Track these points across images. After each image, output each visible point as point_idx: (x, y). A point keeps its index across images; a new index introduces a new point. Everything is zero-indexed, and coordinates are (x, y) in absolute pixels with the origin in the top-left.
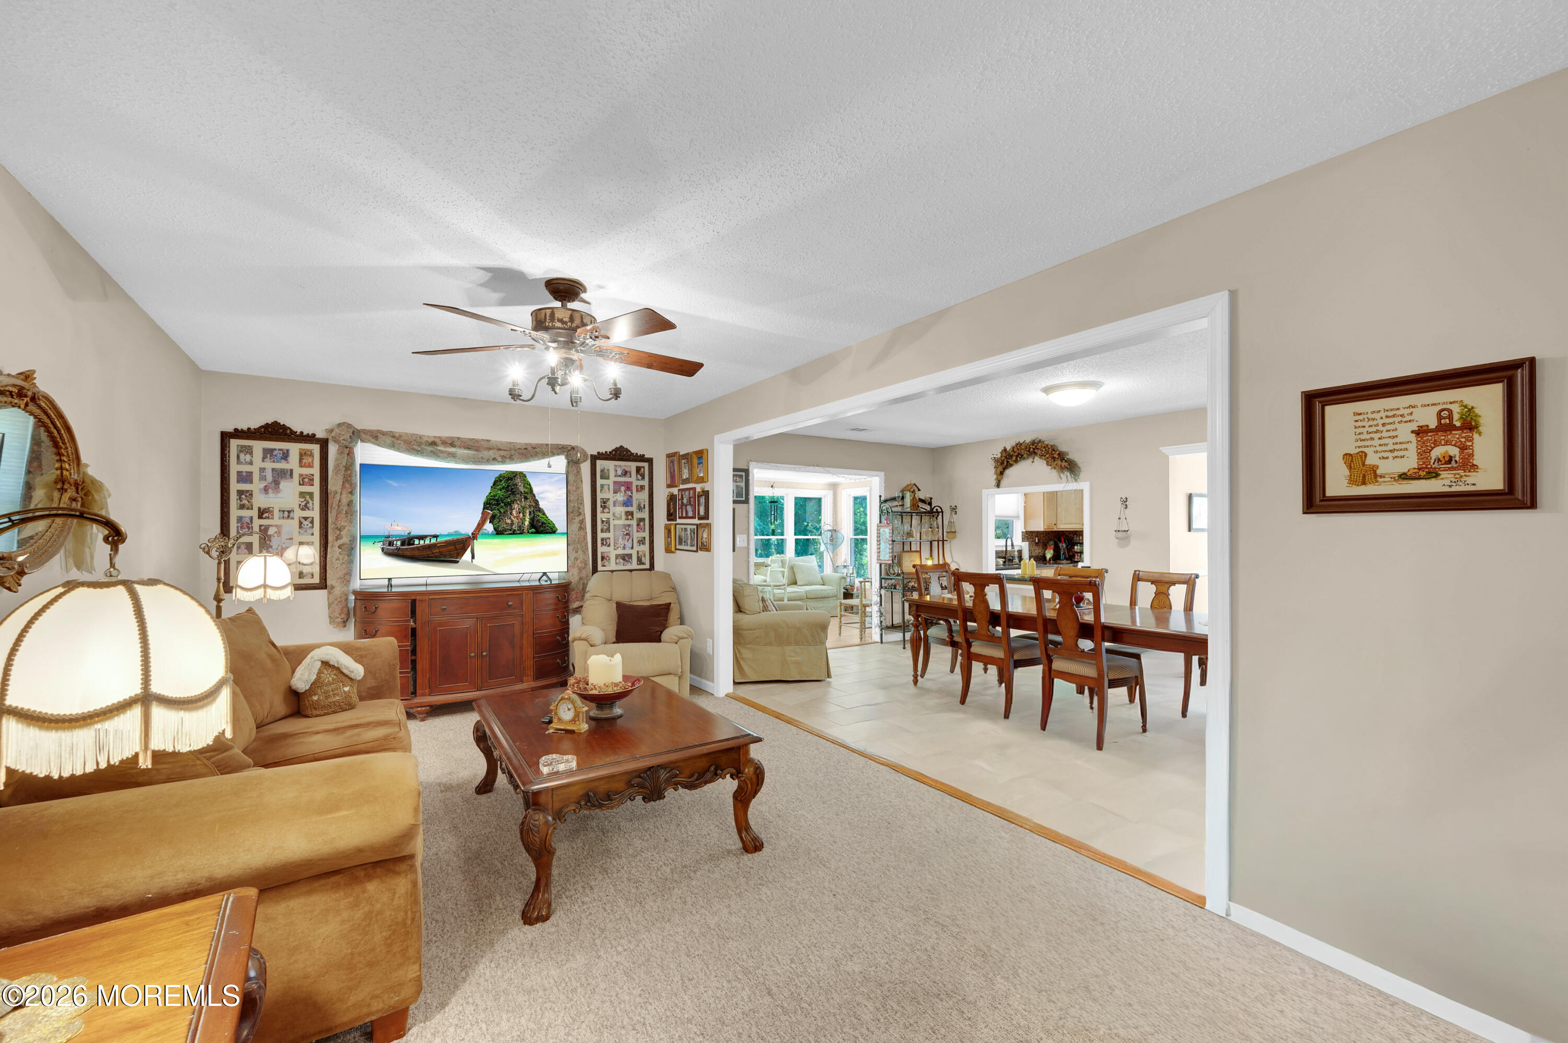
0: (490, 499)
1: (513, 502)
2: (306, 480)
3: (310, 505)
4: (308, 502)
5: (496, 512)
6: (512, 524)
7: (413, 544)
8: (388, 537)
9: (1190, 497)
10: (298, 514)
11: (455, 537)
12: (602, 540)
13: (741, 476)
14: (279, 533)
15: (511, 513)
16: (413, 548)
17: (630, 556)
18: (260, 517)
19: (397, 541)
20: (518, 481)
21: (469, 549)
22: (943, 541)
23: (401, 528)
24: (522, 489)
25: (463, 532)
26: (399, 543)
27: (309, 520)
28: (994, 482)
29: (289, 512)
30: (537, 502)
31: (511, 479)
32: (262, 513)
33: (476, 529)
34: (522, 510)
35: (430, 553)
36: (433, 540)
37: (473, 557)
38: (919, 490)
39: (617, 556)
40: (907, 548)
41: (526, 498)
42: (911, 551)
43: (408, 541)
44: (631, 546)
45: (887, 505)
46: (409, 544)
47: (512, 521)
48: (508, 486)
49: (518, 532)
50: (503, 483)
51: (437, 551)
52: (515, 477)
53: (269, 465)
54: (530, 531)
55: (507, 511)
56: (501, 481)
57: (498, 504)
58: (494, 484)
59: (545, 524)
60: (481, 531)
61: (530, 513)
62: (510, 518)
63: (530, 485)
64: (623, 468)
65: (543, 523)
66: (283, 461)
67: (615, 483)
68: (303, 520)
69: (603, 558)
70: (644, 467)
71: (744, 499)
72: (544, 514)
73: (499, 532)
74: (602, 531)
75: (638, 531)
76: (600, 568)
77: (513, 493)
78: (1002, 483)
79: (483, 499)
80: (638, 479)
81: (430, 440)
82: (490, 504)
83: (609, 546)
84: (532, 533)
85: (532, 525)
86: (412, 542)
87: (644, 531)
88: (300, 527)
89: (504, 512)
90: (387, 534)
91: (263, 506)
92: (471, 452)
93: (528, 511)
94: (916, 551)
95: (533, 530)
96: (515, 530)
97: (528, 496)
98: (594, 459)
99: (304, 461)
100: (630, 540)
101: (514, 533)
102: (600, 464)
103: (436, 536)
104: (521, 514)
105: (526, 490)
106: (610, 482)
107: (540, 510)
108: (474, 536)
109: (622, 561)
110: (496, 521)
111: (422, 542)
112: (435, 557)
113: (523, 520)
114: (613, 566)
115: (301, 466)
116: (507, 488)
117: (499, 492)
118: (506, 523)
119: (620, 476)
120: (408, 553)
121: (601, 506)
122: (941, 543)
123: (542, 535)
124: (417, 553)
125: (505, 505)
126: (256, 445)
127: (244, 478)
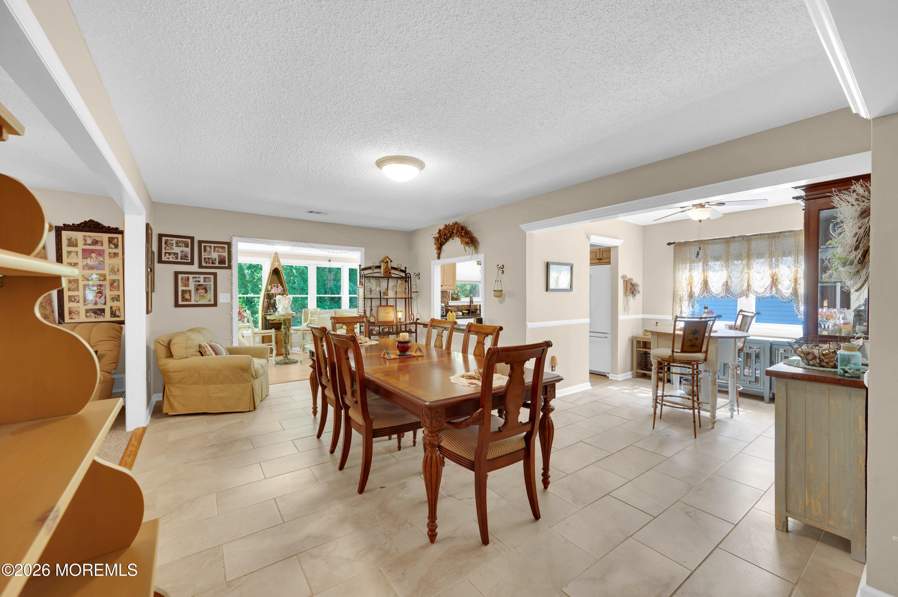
9: (548, 265)
12: (69, 297)
17: (103, 311)
22: (411, 298)
28: (436, 255)
38: (391, 261)
39: (87, 311)
40: (384, 303)
42: (387, 305)
44: (103, 302)
45: (366, 272)
64: (93, 238)
67: (84, 250)
69: (70, 313)
70: (117, 238)
71: (226, 265)
74: (69, 290)
75: (111, 290)
78: (442, 255)
80: (110, 248)
83: (78, 302)
87: (118, 290)
94: (392, 306)
98: (59, 230)
100: (103, 298)
102: (65, 234)
106: (79, 249)
109: (93, 314)
119: (89, 245)
122: (410, 299)
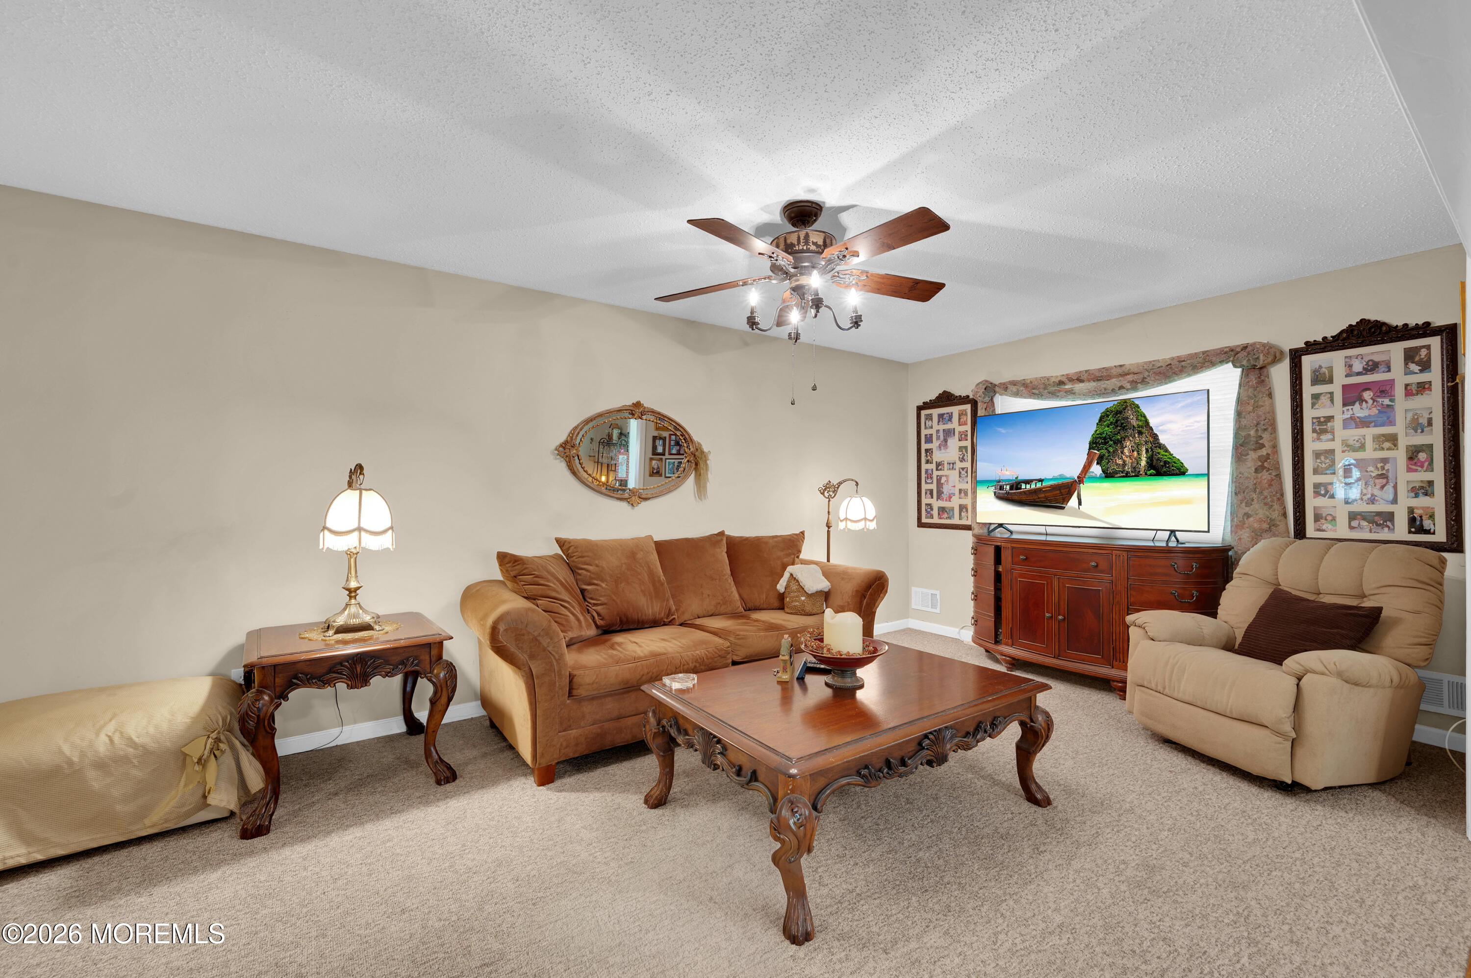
0: (1096, 438)
1: (1124, 439)
2: (963, 436)
3: (965, 457)
4: (964, 455)
5: (1104, 451)
6: (1124, 464)
7: (1021, 489)
8: (999, 481)
10: (959, 465)
11: (1060, 482)
12: (1317, 486)
14: (947, 481)
15: (1122, 452)
16: (1020, 493)
18: (937, 470)
19: (1006, 485)
20: (1129, 413)
21: (1076, 494)
23: (1009, 473)
24: (1134, 423)
25: (1068, 476)
26: (1008, 487)
27: (965, 470)
29: (953, 464)
30: (1155, 437)
31: (1120, 412)
32: (939, 465)
33: (1082, 472)
34: (1137, 448)
35: (1036, 497)
36: (1039, 485)
37: (1080, 503)
41: (1140, 433)
43: (1016, 485)
44: (1391, 497)
46: (1017, 489)
47: (1124, 461)
48: (1117, 421)
49: (1135, 474)
50: (1111, 419)
51: (1043, 495)
52: (1124, 409)
53: (942, 427)
54: (1149, 473)
55: (1117, 450)
56: (1108, 416)
57: (1105, 443)
58: (1100, 420)
59: (1169, 463)
60: (1088, 475)
61: (1147, 450)
62: (1122, 458)
63: (1145, 417)
64: (1367, 359)
65: (1165, 462)
66: (949, 423)
67: (1345, 388)
68: (961, 470)
69: (1317, 518)
70: (1427, 347)
72: (1167, 451)
73: (1108, 475)
74: (1316, 471)
75: (1410, 470)
76: (1310, 531)
77: (1124, 428)
79: (1089, 438)
80: (1408, 372)
81: (1057, 380)
82: (1096, 443)
83: (1334, 496)
84: (1151, 475)
85: (1151, 465)
86: (1019, 487)
87: (1430, 469)
88: (960, 477)
89: (1114, 452)
90: (998, 479)
91: (939, 460)
92: (1093, 384)
93: (1144, 449)
95: (1152, 471)
96: (1128, 473)
97: (1144, 430)
98: (1296, 356)
99: (961, 420)
100: (1389, 488)
101: (1127, 475)
103: (1041, 480)
104: (1135, 453)
105: (1140, 423)
106: (1336, 388)
107: (1161, 446)
108: (1080, 480)
109: (1365, 523)
110: (1104, 462)
111: (1028, 486)
112: (1041, 502)
113: (1138, 460)
114: (1342, 530)
115: (960, 425)
116: (1115, 424)
117: (1107, 429)
118: (1117, 465)
119: (1359, 374)
120: (1016, 498)
121: (1314, 431)
123: (1165, 478)
124: (1024, 497)
125: (1114, 443)
126: (935, 412)
127: (929, 439)
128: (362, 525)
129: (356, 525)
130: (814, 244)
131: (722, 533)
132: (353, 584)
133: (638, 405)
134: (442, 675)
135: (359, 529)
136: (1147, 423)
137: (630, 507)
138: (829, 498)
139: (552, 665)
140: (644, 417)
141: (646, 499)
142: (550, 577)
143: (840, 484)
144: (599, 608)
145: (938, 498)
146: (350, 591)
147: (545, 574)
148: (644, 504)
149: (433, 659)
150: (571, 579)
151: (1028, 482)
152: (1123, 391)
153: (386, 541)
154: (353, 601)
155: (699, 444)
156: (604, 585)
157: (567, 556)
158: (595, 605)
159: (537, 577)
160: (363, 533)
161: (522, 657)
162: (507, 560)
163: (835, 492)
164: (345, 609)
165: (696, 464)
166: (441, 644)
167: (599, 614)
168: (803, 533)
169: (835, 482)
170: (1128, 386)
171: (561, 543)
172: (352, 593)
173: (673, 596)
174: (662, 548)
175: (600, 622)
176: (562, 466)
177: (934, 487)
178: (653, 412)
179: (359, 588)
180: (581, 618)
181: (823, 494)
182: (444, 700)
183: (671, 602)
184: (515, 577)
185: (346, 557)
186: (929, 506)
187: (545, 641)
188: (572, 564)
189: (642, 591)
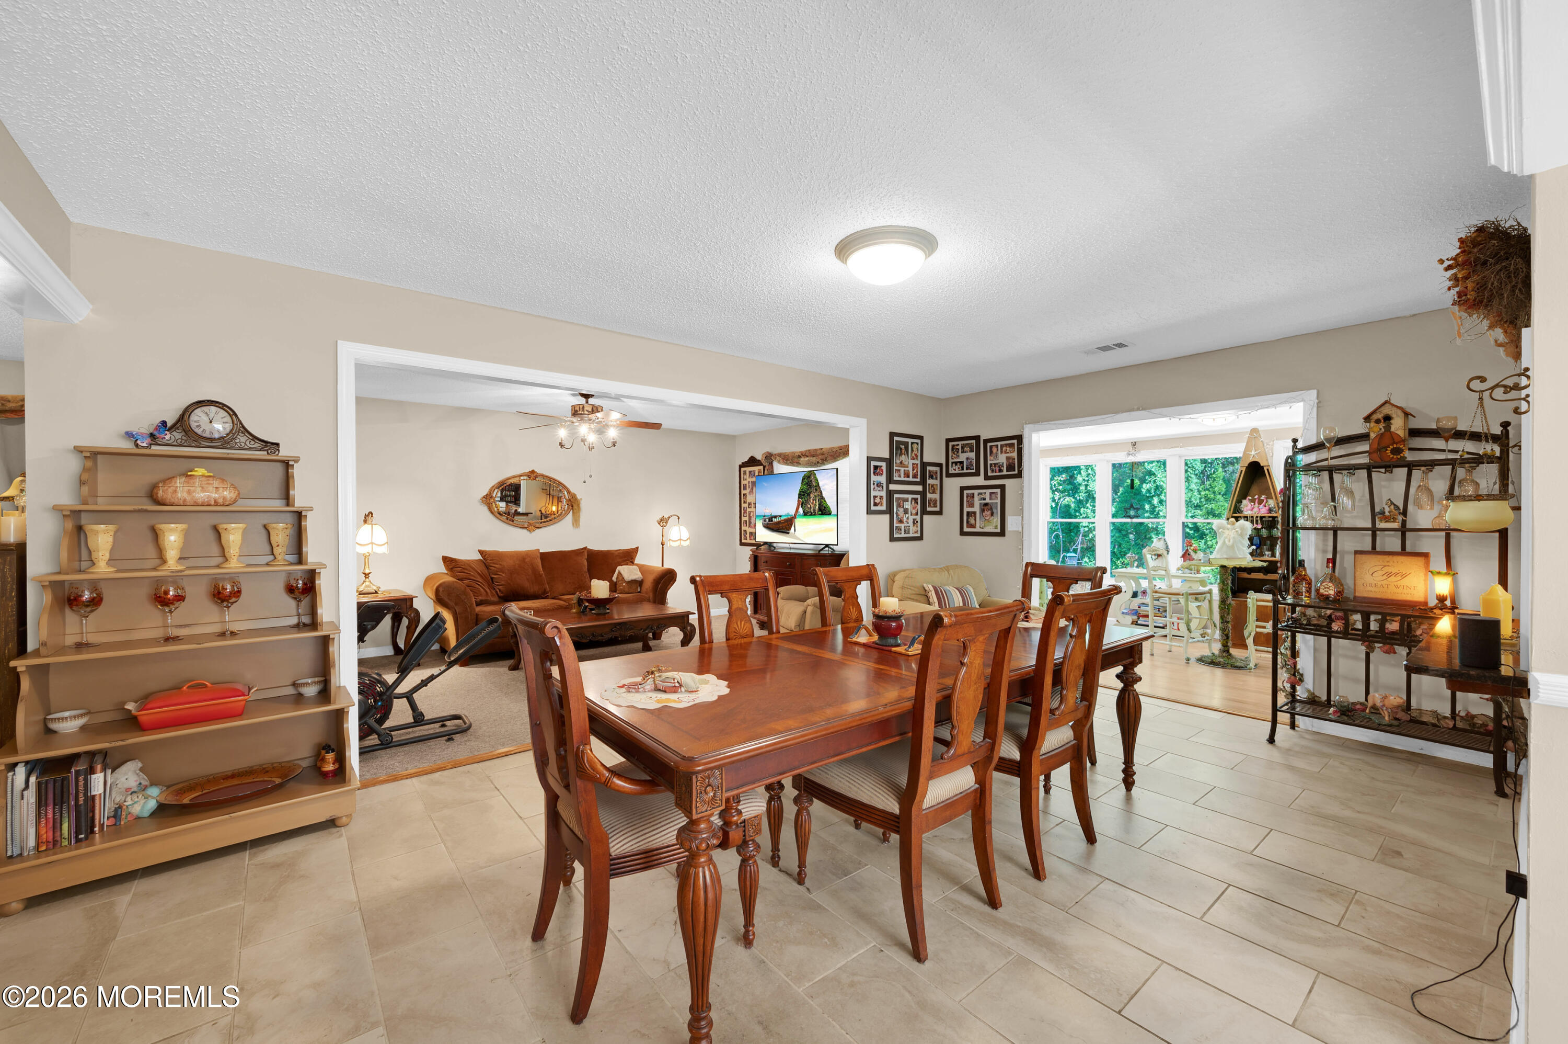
0: (800, 492)
1: (810, 493)
5: (803, 500)
6: (811, 507)
7: (773, 521)
8: (764, 516)
11: (788, 517)
13: (1012, 445)
15: (810, 501)
16: (773, 524)
19: (767, 519)
20: (813, 478)
23: (768, 511)
24: (815, 485)
25: (790, 514)
30: (821, 492)
31: (810, 478)
32: (749, 505)
33: (796, 511)
34: (815, 498)
35: (779, 526)
36: (779, 519)
38: (1404, 413)
41: (816, 490)
43: (771, 519)
46: (771, 521)
48: (808, 482)
49: (814, 513)
50: (806, 481)
51: (781, 525)
52: (811, 476)
53: (750, 480)
54: (819, 513)
55: (808, 499)
56: (805, 479)
57: (804, 495)
58: (802, 481)
60: (798, 513)
61: (819, 500)
62: (810, 504)
63: (818, 480)
65: (825, 508)
66: (753, 477)
71: (1016, 472)
72: (825, 501)
73: (805, 514)
77: (811, 487)
79: (798, 492)
81: (791, 456)
82: (800, 495)
85: (820, 509)
91: (749, 502)
93: (817, 499)
101: (812, 514)
103: (780, 516)
104: (814, 501)
107: (823, 498)
108: (795, 516)
110: (803, 506)
111: (775, 520)
112: (781, 529)
113: (815, 505)
116: (808, 484)
117: (804, 487)
118: (808, 508)
120: (771, 527)
124: (775, 526)
125: (807, 495)
126: (748, 469)
127: (745, 488)
128: (373, 541)
129: (370, 542)
130: (587, 411)
131: (585, 548)
132: (367, 571)
133: (533, 472)
134: (412, 615)
135: (372, 543)
136: (818, 484)
137: (529, 533)
138: (663, 526)
139: (466, 608)
140: (537, 479)
141: (539, 528)
142: (471, 570)
143: (669, 517)
144: (500, 587)
145: (749, 526)
146: (365, 574)
147: (468, 568)
148: (537, 531)
149: (408, 607)
150: (486, 571)
151: (775, 517)
152: (819, 465)
153: (384, 550)
154: (367, 579)
155: (574, 494)
156: (504, 575)
157: (484, 559)
158: (498, 585)
159: (464, 569)
160: (374, 545)
161: (451, 604)
162: (447, 560)
163: (666, 523)
164: (363, 583)
165: (572, 506)
166: (411, 599)
167: (499, 590)
168: (637, 548)
169: (666, 517)
170: (820, 461)
171: (481, 552)
172: (367, 575)
173: (548, 583)
174: (545, 557)
175: (500, 594)
176: (485, 509)
177: (747, 519)
178: (543, 476)
179: (370, 573)
180: (488, 590)
181: (659, 524)
182: (413, 627)
183: (547, 586)
184: (452, 569)
185: (363, 558)
186: (745, 531)
187: (463, 597)
188: (487, 564)
189: (527, 579)
